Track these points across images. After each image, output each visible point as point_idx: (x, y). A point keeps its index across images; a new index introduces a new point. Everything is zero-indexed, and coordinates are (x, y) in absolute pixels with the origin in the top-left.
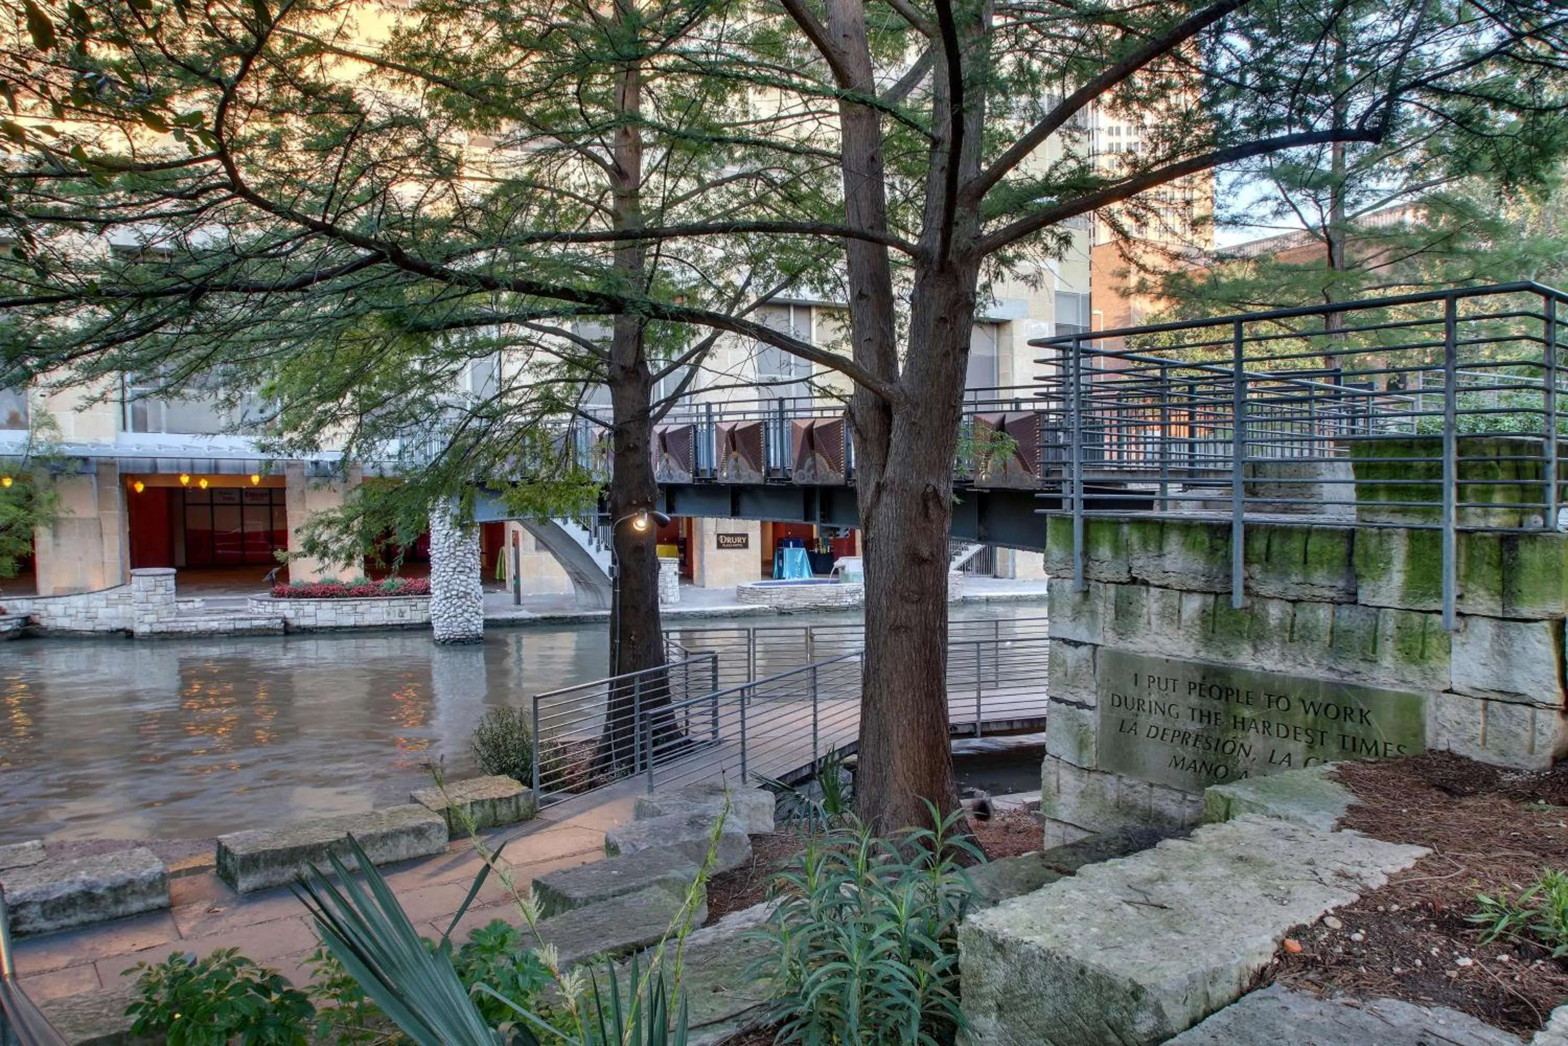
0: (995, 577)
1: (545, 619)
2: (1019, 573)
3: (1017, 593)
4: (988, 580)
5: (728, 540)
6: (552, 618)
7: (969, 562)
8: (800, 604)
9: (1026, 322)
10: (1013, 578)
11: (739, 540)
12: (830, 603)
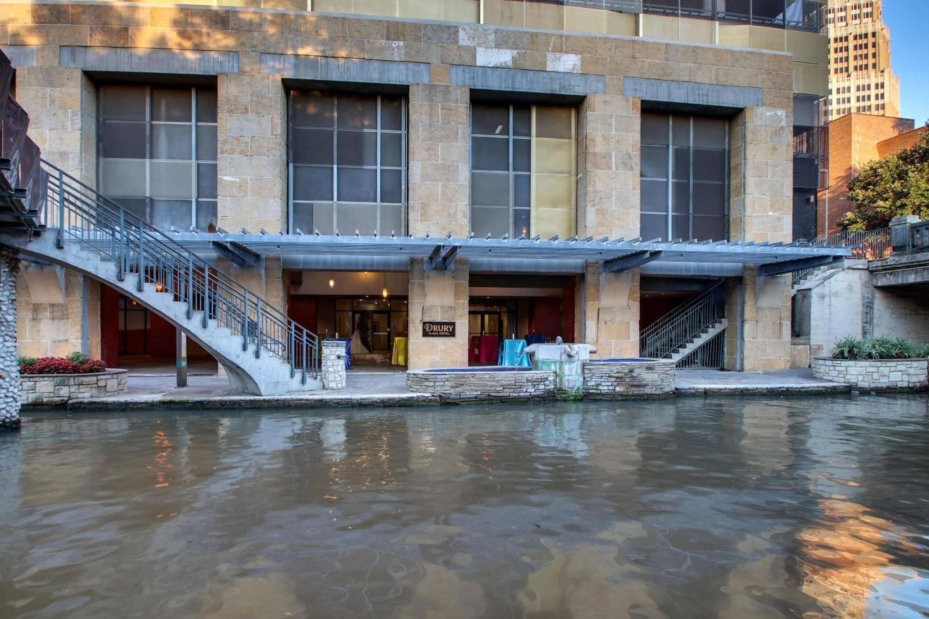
0: (722, 369)
1: (163, 403)
2: (747, 365)
3: (742, 386)
4: (714, 372)
5: (435, 328)
6: (171, 402)
7: (694, 354)
8: (470, 393)
9: (760, 109)
10: (742, 370)
11: (445, 328)
12: (507, 393)
